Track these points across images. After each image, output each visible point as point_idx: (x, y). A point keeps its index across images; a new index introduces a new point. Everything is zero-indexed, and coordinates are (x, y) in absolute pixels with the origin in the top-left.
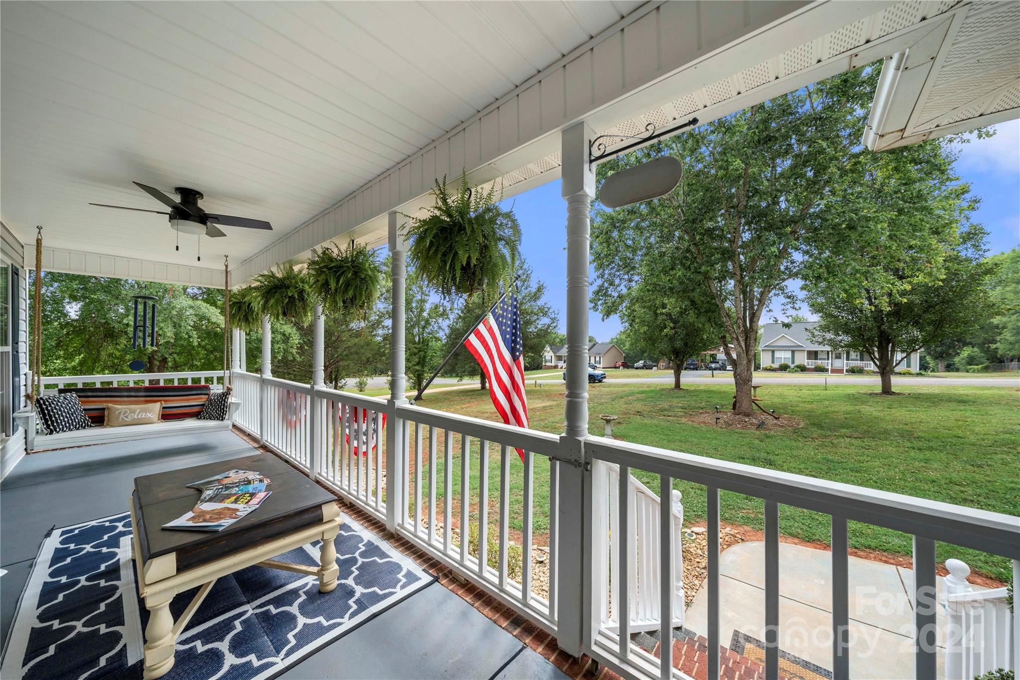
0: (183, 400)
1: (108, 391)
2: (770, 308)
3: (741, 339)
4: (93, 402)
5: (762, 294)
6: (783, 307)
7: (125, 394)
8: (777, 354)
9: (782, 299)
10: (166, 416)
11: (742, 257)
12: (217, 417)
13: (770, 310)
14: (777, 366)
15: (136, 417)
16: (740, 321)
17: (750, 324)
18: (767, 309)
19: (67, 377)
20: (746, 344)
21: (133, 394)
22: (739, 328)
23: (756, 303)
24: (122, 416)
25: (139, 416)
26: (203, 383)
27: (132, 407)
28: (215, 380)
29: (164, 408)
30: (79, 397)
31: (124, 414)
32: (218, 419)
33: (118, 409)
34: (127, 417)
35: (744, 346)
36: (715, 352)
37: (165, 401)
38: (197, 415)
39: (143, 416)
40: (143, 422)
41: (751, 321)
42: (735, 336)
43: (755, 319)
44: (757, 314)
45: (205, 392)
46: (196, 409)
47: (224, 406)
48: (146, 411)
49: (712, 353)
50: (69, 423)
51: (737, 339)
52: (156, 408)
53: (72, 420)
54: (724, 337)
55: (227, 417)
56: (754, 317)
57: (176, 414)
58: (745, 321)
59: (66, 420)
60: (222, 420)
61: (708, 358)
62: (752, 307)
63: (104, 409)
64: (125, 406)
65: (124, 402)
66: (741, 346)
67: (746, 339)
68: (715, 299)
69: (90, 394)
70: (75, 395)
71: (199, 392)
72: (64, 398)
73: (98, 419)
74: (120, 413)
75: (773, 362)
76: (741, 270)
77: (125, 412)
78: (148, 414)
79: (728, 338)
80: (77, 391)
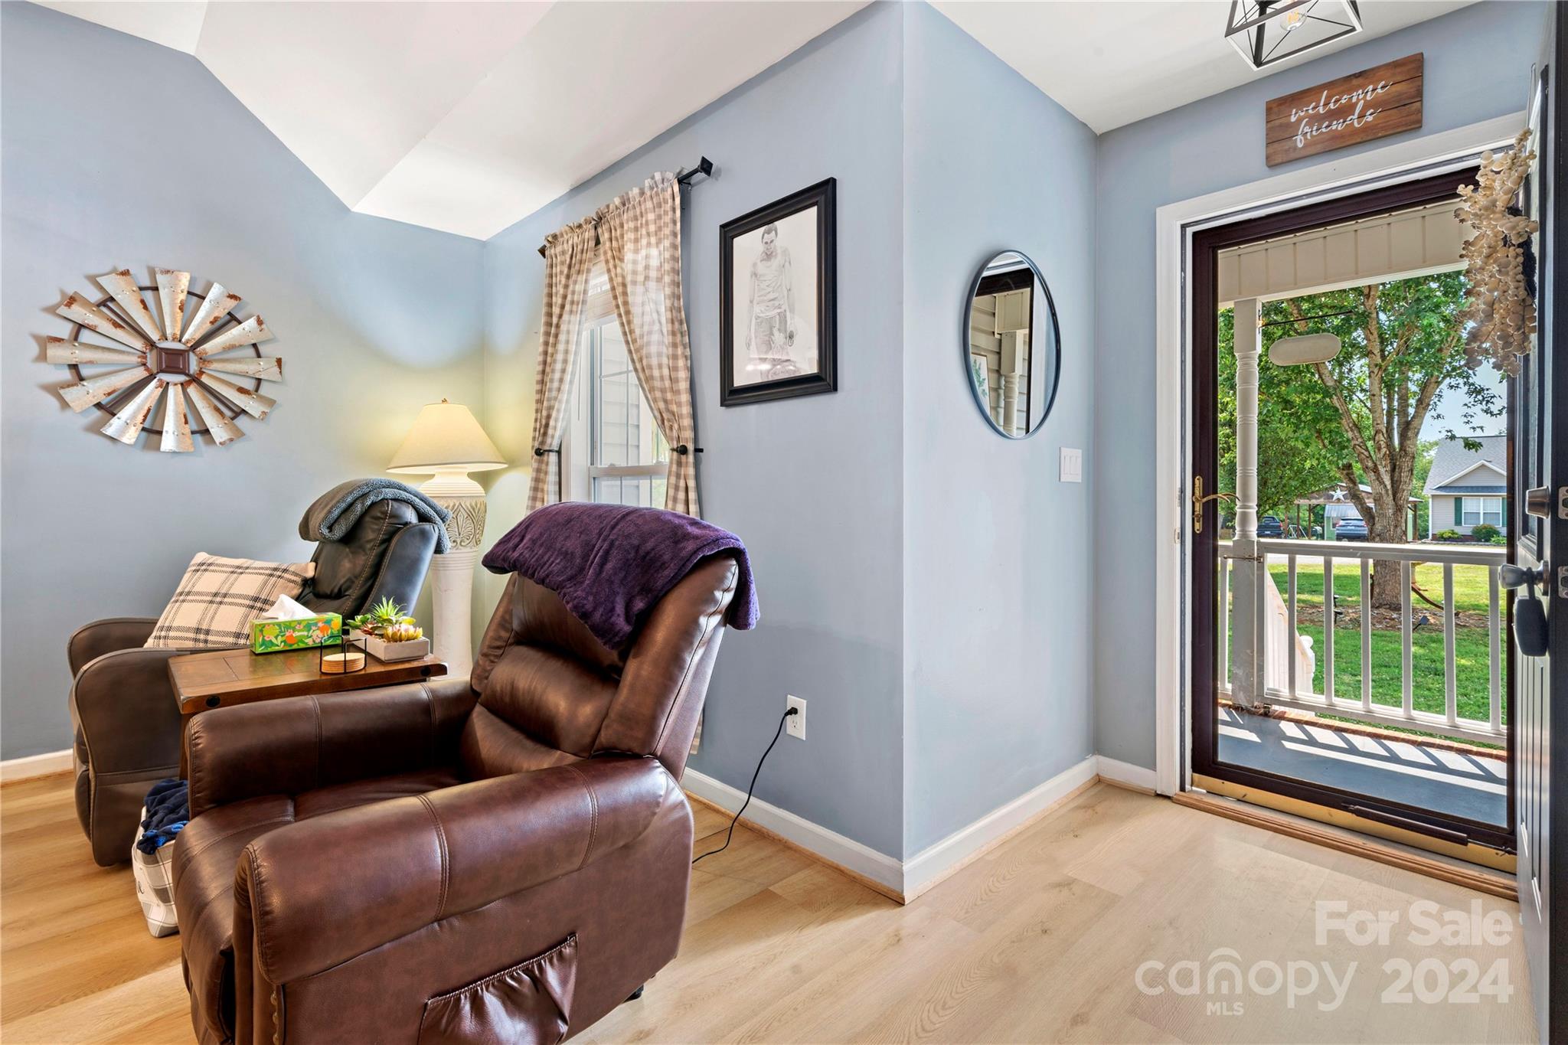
2: (1439, 411)
3: (1382, 470)
5: (1424, 387)
6: (1465, 410)
8: (1469, 505)
9: (1462, 393)
11: (1382, 316)
13: (1439, 416)
14: (1469, 532)
16: (1380, 437)
17: (1401, 444)
18: (1433, 413)
20: (1392, 479)
22: (1379, 449)
23: (1412, 401)
35: (1388, 483)
36: (1321, 501)
41: (1403, 436)
42: (1370, 464)
43: (1410, 434)
44: (1415, 424)
49: (1314, 502)
51: (1375, 470)
54: (1349, 466)
56: (1408, 429)
58: (1390, 437)
61: (1305, 514)
62: (1403, 411)
66: (1382, 483)
67: (1393, 470)
68: (1331, 397)
75: (1458, 522)
76: (1382, 343)
79: (1357, 468)
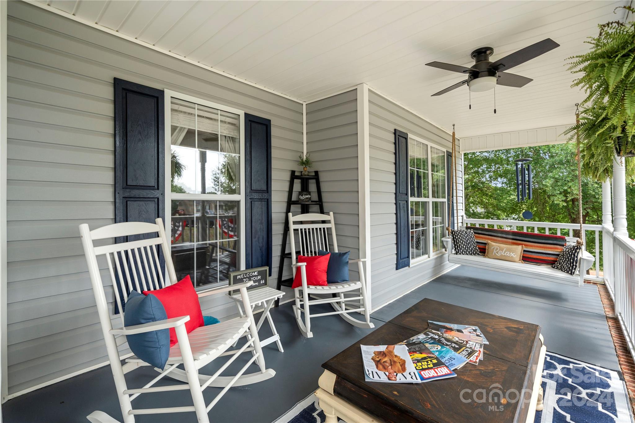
0: (540, 247)
1: (491, 232)
4: (481, 238)
7: (500, 235)
10: (526, 259)
12: (566, 270)
15: (503, 254)
19: (472, 219)
21: (504, 236)
24: (495, 251)
25: (505, 254)
26: (559, 234)
27: (502, 246)
28: (571, 233)
29: (524, 251)
30: (475, 233)
31: (496, 250)
32: (568, 272)
33: (493, 246)
34: (497, 252)
37: (526, 245)
38: (552, 264)
39: (508, 255)
40: (507, 259)
45: (561, 243)
46: (552, 258)
47: (574, 260)
48: (510, 250)
50: (466, 249)
52: (518, 250)
53: (467, 247)
55: (577, 272)
57: (534, 259)
59: (464, 247)
60: (571, 274)
63: (486, 244)
64: (497, 244)
65: (499, 241)
69: (480, 232)
70: (472, 232)
71: (555, 242)
72: (466, 232)
73: (483, 251)
74: (494, 249)
77: (497, 249)
78: (512, 255)
80: (475, 229)
